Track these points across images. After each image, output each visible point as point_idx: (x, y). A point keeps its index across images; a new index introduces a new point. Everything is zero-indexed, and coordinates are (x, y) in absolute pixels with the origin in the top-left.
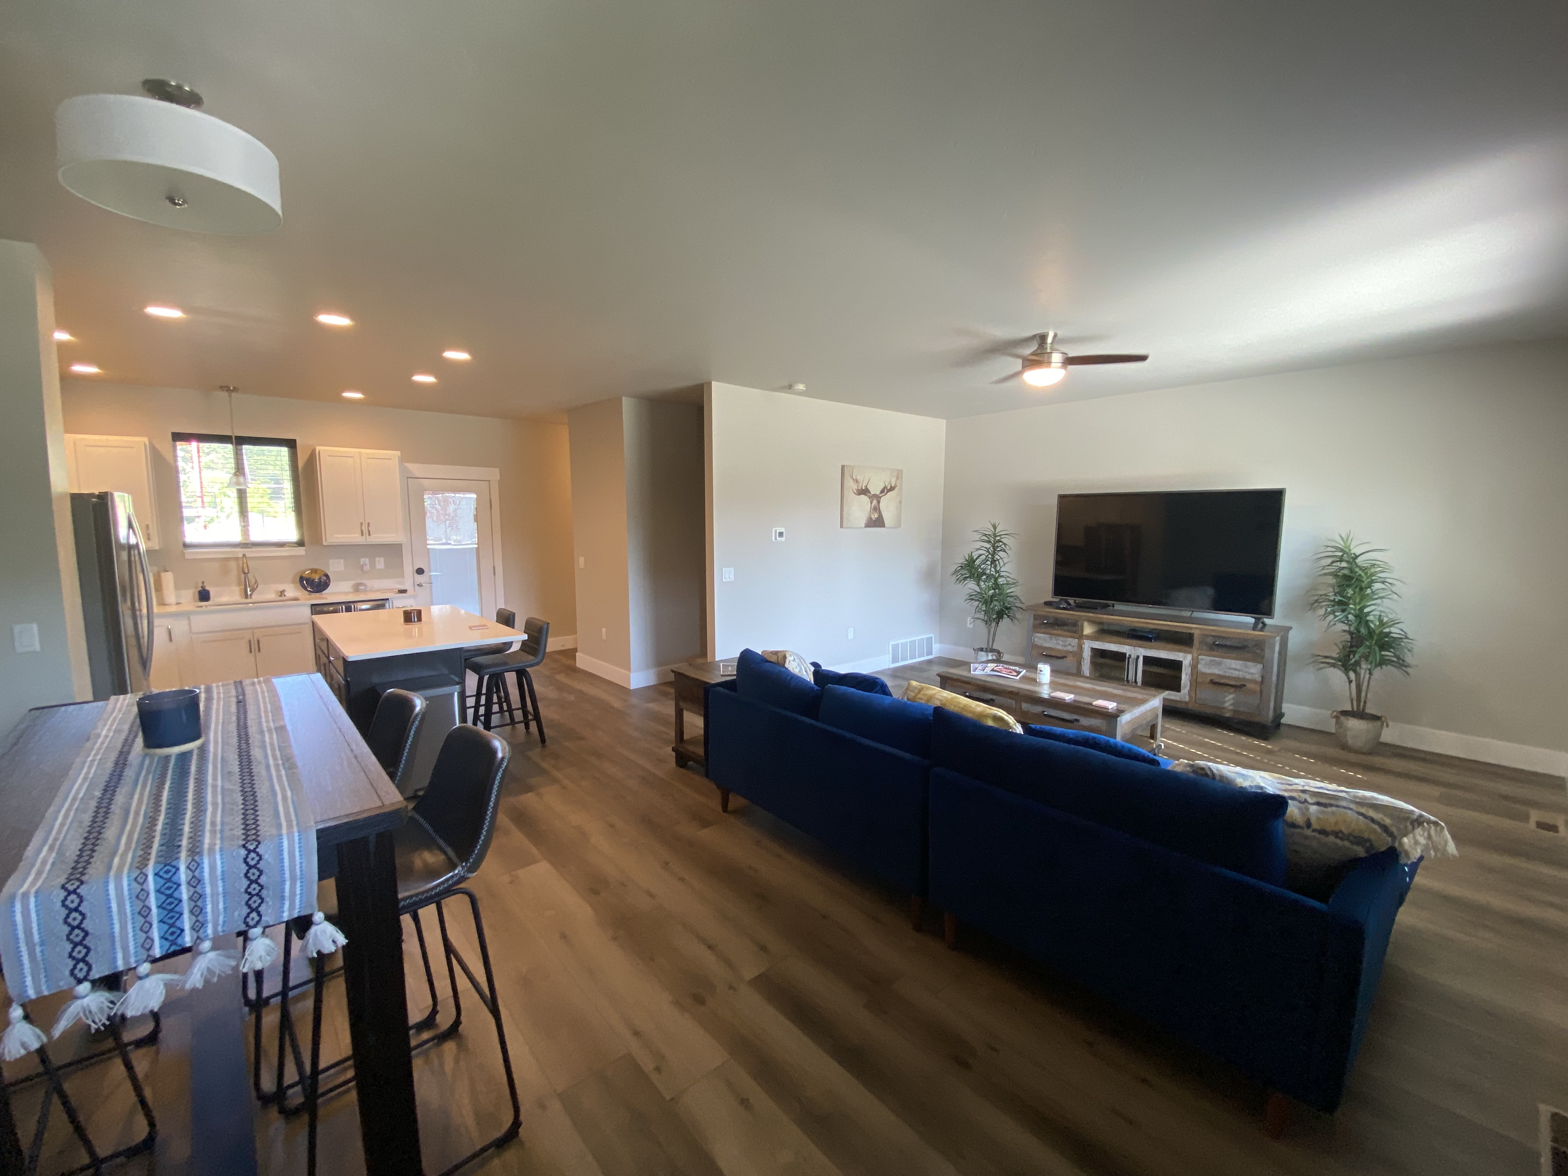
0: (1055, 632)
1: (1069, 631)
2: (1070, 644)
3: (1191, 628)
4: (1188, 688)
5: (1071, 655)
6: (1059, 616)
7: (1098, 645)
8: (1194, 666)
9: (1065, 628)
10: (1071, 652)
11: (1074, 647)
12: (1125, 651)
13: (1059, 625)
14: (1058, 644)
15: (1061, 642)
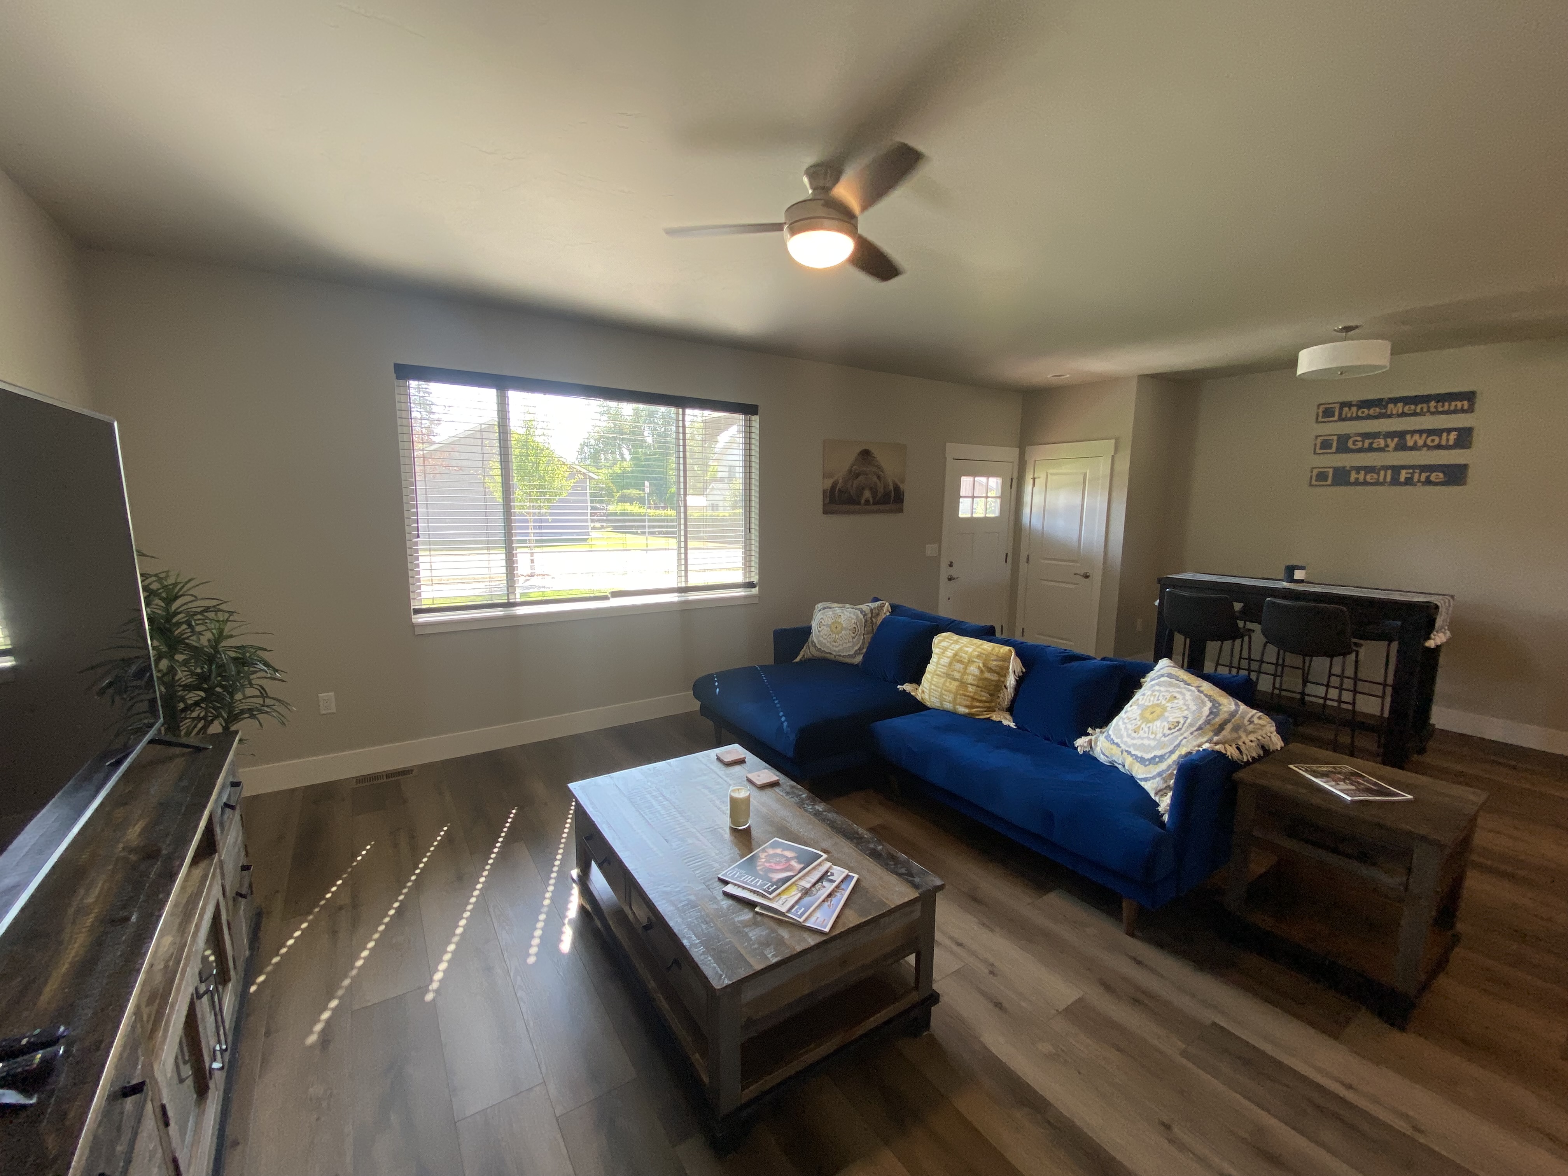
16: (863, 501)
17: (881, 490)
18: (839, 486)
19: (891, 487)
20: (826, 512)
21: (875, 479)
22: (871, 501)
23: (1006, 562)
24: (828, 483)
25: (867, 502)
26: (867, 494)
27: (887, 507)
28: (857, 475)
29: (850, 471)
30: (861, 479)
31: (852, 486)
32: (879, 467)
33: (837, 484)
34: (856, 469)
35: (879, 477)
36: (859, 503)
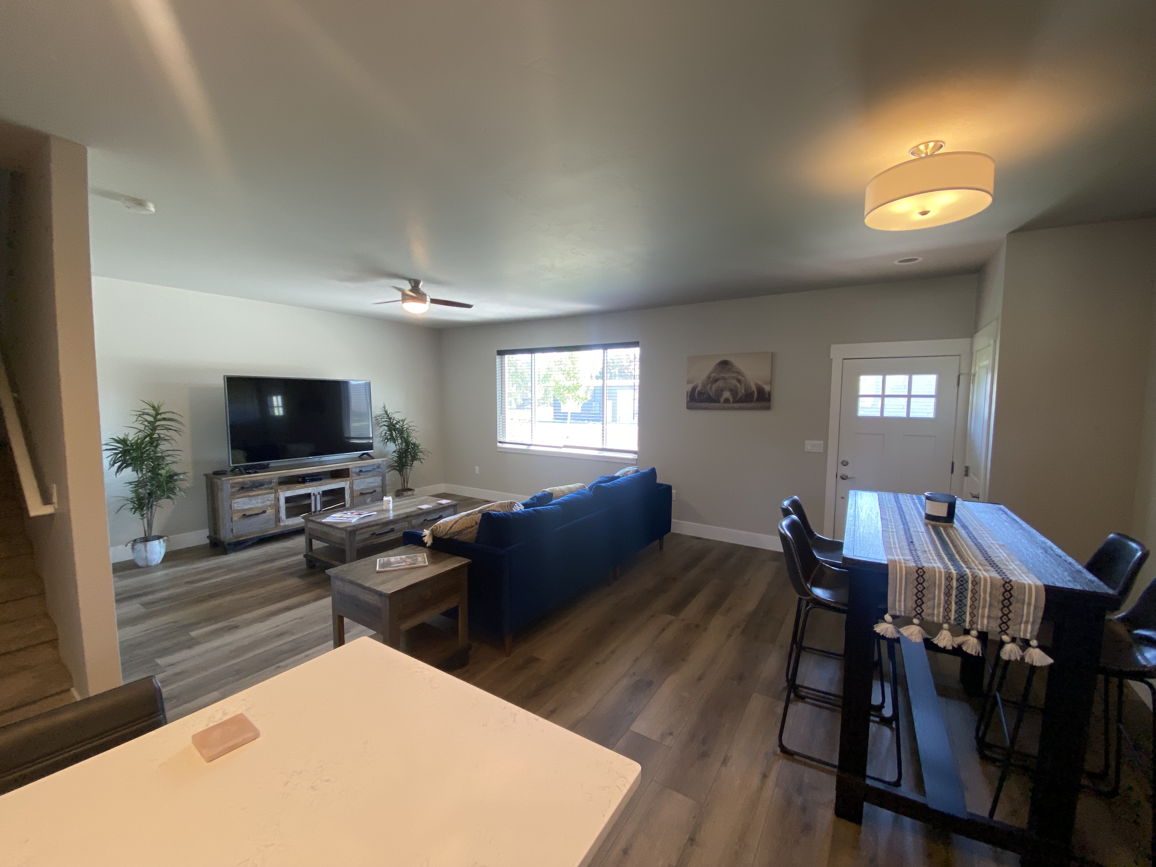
0: (254, 493)
1: (266, 489)
2: (268, 500)
3: (347, 465)
4: (350, 502)
5: (269, 508)
6: (255, 479)
7: (290, 493)
8: (351, 488)
9: (263, 487)
10: (270, 506)
11: (271, 500)
12: (310, 492)
13: (256, 487)
14: (257, 503)
15: (260, 501)
16: (722, 400)
17: (742, 391)
18: (699, 389)
19: (754, 389)
20: (688, 408)
21: (734, 382)
22: (731, 400)
23: (952, 472)
24: (689, 387)
25: (727, 401)
26: (727, 394)
27: (749, 405)
28: (716, 381)
29: (709, 377)
30: (720, 383)
31: (711, 388)
32: (739, 373)
33: (697, 388)
34: (715, 376)
35: (739, 381)
36: (718, 402)
